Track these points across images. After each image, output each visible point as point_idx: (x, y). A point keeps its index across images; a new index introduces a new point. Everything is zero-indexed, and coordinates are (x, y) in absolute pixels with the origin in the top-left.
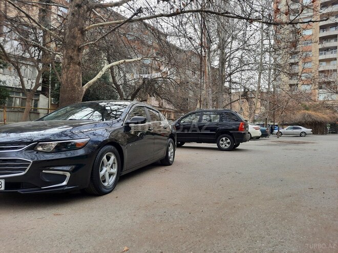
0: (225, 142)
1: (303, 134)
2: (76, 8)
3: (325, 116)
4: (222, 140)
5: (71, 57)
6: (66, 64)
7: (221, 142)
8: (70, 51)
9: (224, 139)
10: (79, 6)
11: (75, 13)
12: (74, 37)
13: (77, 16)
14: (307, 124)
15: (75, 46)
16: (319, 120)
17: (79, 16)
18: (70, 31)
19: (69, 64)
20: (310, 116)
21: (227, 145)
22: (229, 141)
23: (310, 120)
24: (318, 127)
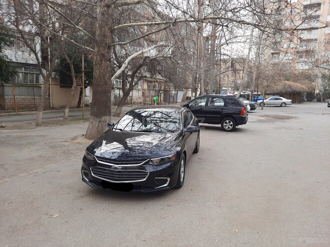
0: (228, 125)
1: (283, 105)
2: (106, 9)
3: (303, 86)
4: (226, 123)
5: (103, 54)
6: (99, 60)
7: (225, 124)
8: (101, 49)
9: (227, 121)
10: (108, 6)
11: (105, 13)
12: (105, 36)
13: (106, 16)
14: (287, 94)
15: (106, 45)
16: (298, 90)
17: (108, 16)
18: (101, 30)
19: (101, 61)
20: (290, 86)
21: (230, 127)
22: (232, 123)
23: (290, 90)
24: (297, 97)
